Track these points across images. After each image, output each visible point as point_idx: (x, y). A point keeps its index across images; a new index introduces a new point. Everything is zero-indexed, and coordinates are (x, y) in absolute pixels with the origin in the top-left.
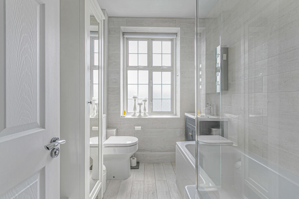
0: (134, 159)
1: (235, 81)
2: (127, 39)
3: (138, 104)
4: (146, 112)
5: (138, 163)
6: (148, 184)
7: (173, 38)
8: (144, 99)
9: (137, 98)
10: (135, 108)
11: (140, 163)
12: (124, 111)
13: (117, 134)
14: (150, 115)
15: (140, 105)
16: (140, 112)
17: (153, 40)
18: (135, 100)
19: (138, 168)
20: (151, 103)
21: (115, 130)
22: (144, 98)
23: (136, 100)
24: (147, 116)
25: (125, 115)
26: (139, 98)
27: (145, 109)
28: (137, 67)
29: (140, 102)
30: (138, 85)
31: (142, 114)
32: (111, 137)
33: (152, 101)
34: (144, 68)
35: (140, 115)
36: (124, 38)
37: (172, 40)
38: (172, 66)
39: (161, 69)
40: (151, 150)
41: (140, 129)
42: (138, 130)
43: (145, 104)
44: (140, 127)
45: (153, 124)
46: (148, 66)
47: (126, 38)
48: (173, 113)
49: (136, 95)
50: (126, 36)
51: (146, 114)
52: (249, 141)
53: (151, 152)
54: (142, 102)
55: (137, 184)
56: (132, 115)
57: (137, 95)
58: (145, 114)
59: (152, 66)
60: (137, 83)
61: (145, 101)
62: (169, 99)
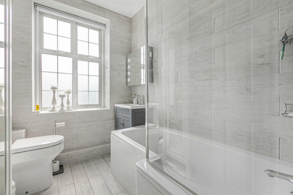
0: (55, 162)
1: (158, 75)
2: (41, 13)
3: (59, 96)
4: (70, 106)
5: (61, 166)
6: (80, 184)
7: (101, 29)
8: (68, 91)
9: (57, 90)
10: (54, 101)
11: (63, 166)
12: (37, 106)
13: (27, 136)
14: (75, 108)
15: (62, 97)
16: (62, 105)
17: (77, 24)
18: (54, 92)
19: (62, 172)
20: (76, 95)
21: (24, 130)
22: (66, 89)
23: (56, 91)
24: (71, 110)
25: (39, 111)
26: (59, 90)
27: (68, 102)
28: (56, 52)
29: (62, 93)
30: (58, 74)
31: (65, 108)
32: (17, 140)
33: (77, 93)
34: (65, 55)
35: (62, 109)
36: (36, 10)
37: (100, 30)
38: (100, 58)
39: (88, 59)
40: (78, 148)
41: (64, 126)
42: (61, 127)
43: (68, 96)
44: (64, 123)
45: (80, 118)
46: (72, 53)
47: (39, 12)
48: (102, 106)
49: (55, 85)
50: (39, 9)
51: (70, 108)
52: (169, 121)
53: (78, 150)
54: (65, 94)
55: (65, 189)
56: (50, 110)
57: (57, 85)
58: (68, 107)
59: (77, 54)
60: (57, 72)
61: (69, 92)
62: (97, 91)
